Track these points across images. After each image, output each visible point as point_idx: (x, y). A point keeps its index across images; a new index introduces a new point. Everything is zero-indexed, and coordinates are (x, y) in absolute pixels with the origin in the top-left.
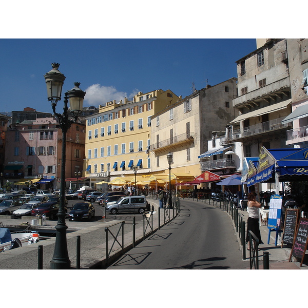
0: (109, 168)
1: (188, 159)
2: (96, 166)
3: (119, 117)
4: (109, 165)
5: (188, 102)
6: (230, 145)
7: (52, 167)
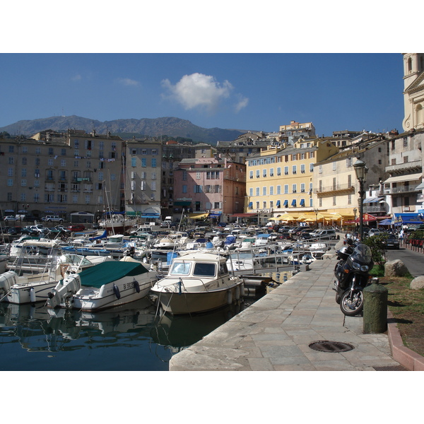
0: (272, 206)
1: (350, 202)
2: (258, 203)
3: (281, 161)
4: (272, 202)
5: (350, 159)
6: (382, 196)
7: (218, 203)
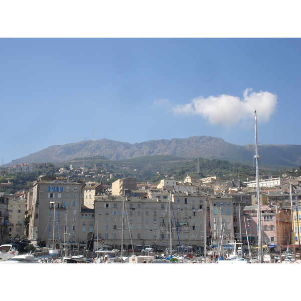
7: (273, 238)
